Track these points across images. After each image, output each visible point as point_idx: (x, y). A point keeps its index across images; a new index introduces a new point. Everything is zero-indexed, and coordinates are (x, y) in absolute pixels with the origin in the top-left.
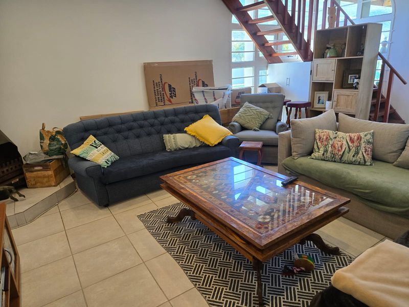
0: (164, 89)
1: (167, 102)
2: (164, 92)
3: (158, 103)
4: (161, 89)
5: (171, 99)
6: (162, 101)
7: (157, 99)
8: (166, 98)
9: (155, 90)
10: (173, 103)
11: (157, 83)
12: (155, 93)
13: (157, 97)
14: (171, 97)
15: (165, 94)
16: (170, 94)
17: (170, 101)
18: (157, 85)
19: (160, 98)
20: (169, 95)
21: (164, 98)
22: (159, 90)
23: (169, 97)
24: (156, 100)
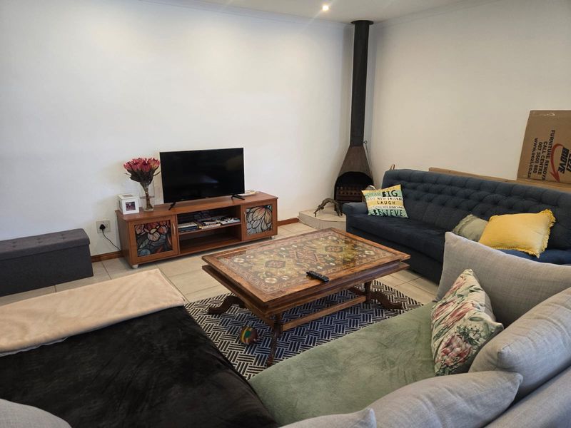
0: (551, 154)
1: (549, 176)
2: (549, 160)
3: (533, 175)
4: (545, 154)
5: (560, 174)
6: (540, 173)
7: (533, 168)
8: (550, 168)
9: (533, 154)
10: (561, 179)
11: (541, 143)
12: (533, 157)
13: (534, 164)
14: (563, 170)
15: (550, 164)
16: (561, 164)
17: (556, 176)
18: (540, 146)
19: (538, 168)
20: (557, 166)
21: (546, 169)
22: (541, 155)
23: (557, 168)
24: (530, 169)
